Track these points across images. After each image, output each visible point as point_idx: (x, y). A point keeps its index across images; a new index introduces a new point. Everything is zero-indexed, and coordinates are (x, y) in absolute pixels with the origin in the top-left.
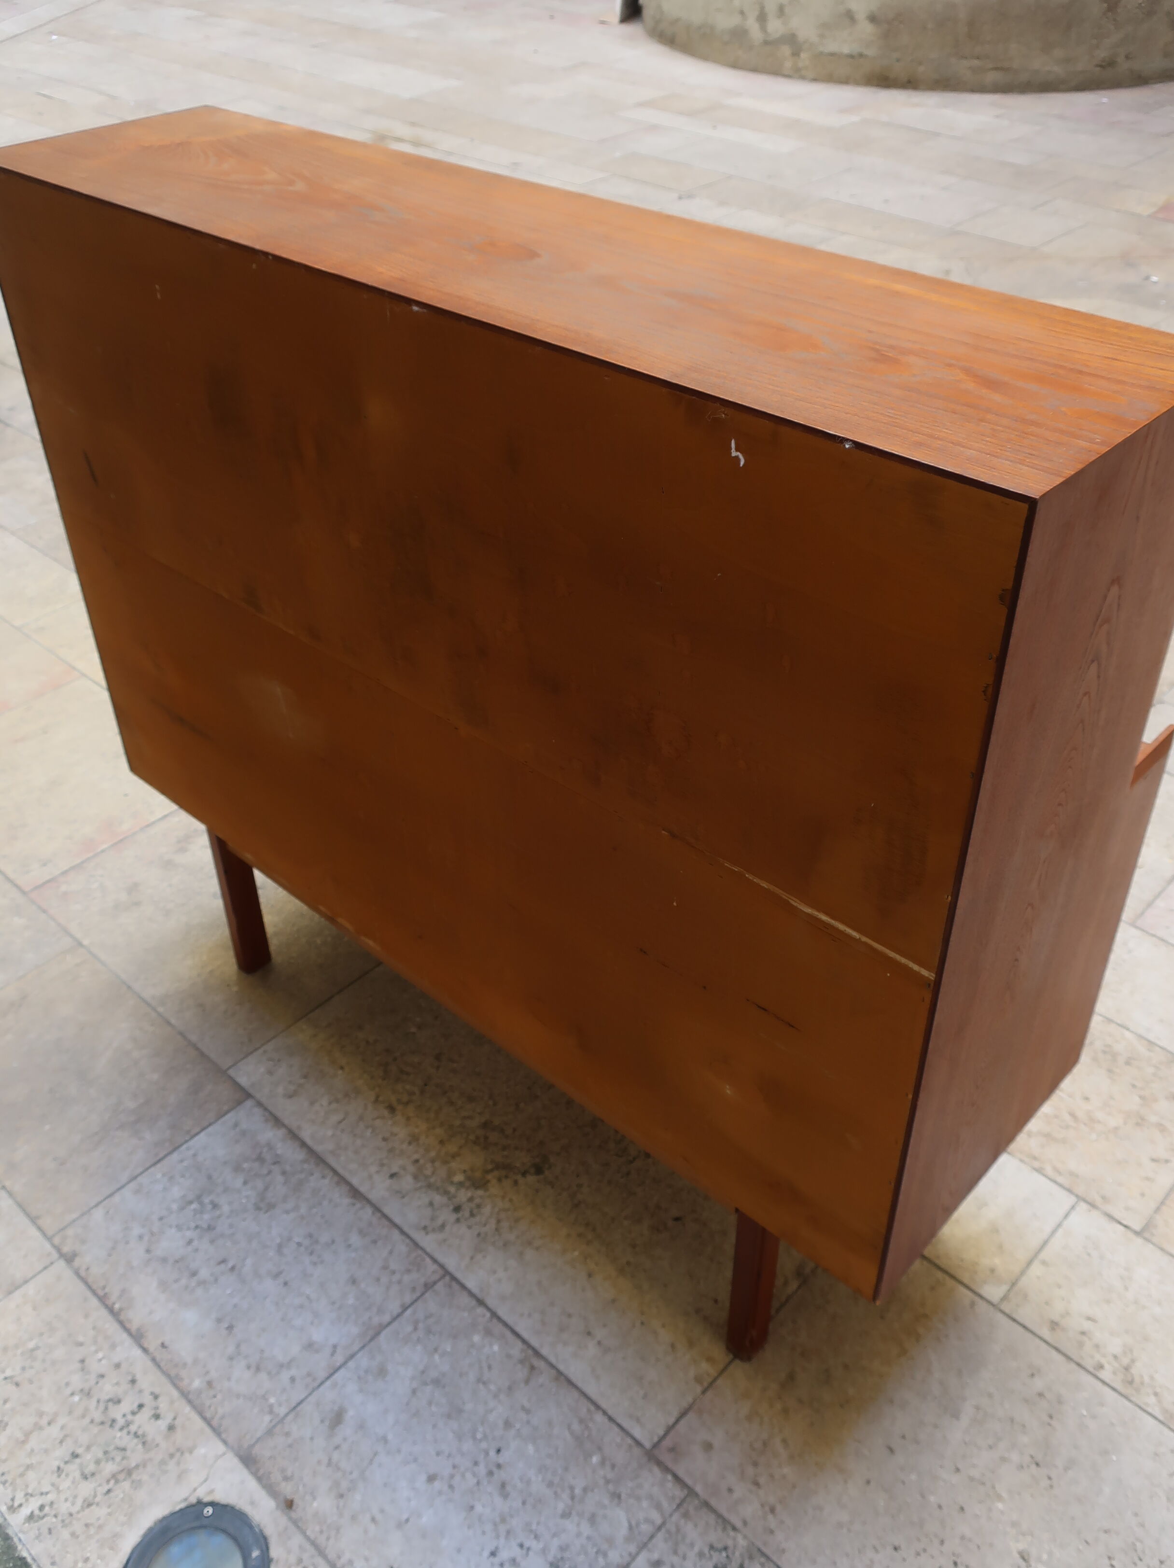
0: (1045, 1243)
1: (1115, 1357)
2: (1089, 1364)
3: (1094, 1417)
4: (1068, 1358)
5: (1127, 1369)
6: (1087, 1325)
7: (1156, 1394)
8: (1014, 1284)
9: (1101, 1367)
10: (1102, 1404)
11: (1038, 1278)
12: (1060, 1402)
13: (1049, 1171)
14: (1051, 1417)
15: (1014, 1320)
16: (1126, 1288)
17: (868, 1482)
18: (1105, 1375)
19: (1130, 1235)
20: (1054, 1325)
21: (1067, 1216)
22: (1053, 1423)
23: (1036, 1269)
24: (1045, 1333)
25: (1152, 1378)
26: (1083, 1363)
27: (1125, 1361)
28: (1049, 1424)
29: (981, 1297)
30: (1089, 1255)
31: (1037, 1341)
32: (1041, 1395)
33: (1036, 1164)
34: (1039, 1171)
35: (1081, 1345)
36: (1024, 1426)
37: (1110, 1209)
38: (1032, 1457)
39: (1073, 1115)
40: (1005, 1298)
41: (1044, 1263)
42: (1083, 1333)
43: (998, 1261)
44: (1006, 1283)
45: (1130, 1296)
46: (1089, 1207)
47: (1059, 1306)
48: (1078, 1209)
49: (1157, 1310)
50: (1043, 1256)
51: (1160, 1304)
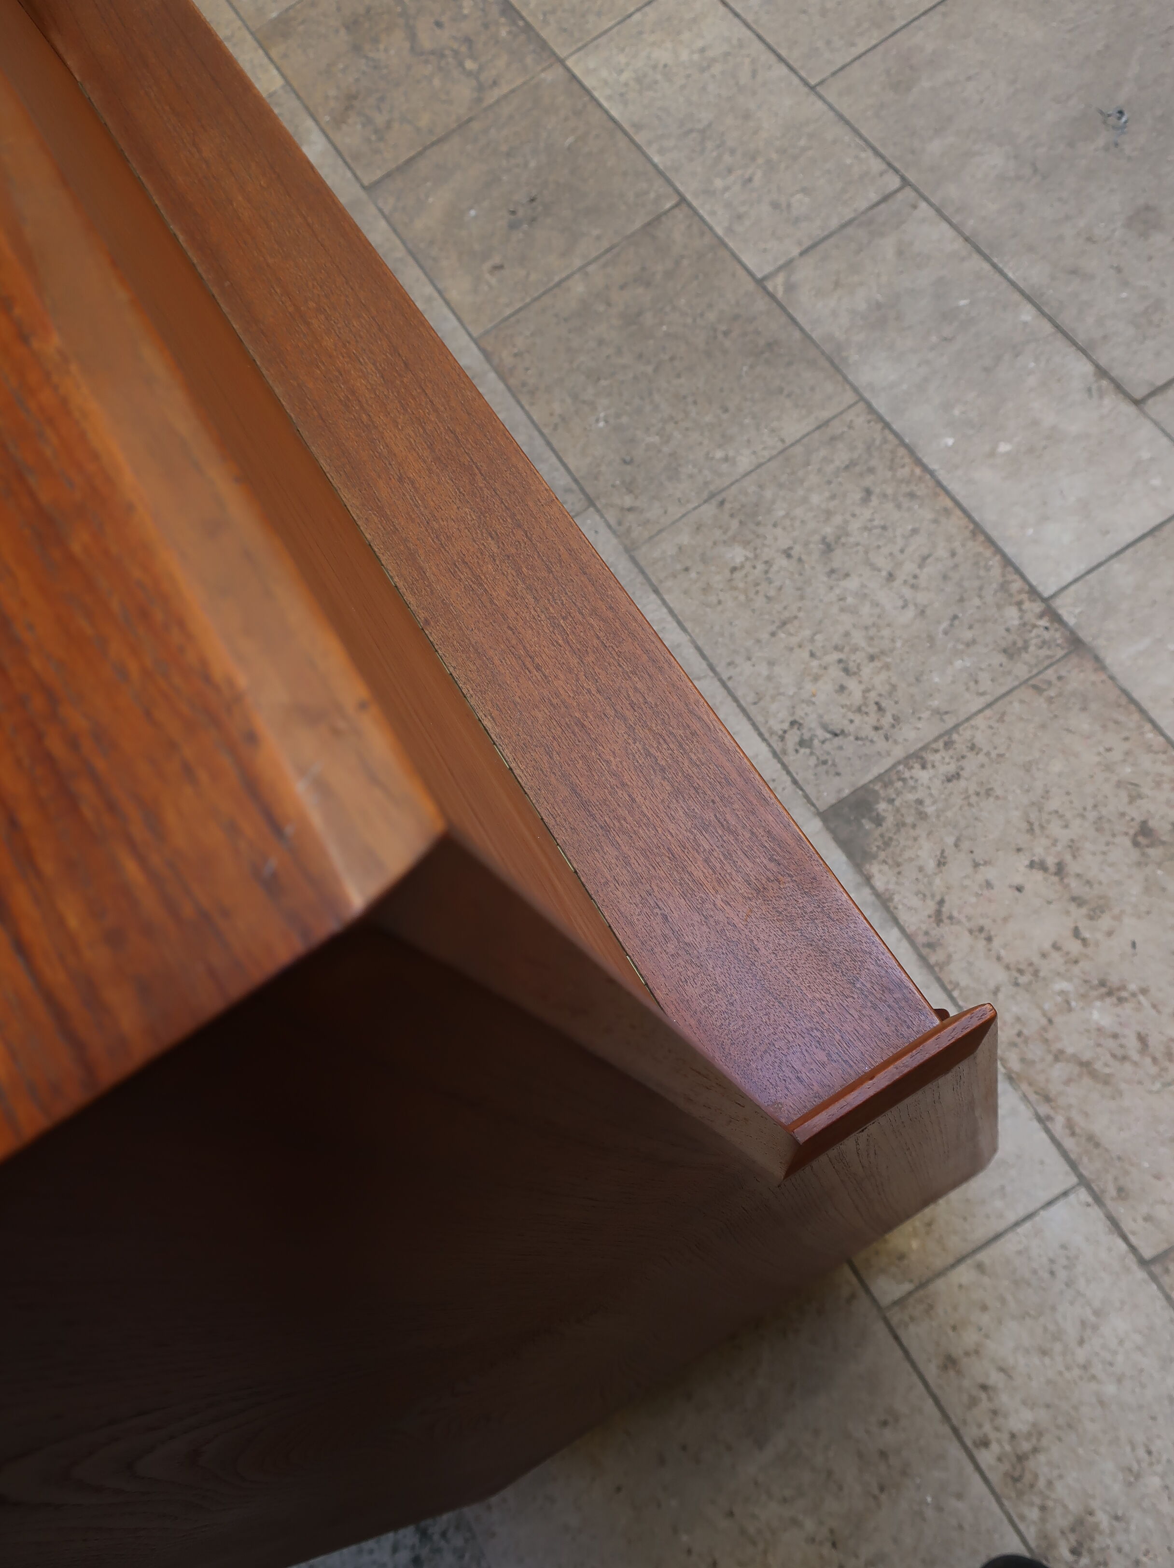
0: (997, 1237)
1: (1013, 1436)
2: (970, 1434)
3: (940, 1509)
4: (946, 1417)
5: (1021, 1458)
6: (995, 1378)
7: (1043, 1508)
8: (922, 1285)
9: (985, 1443)
10: (959, 1496)
11: (960, 1286)
12: (904, 1473)
13: (1058, 1126)
14: (882, 1489)
15: (896, 1338)
16: (1081, 1342)
17: (619, 1489)
18: (986, 1457)
19: (1131, 1261)
20: (950, 1363)
21: (1050, 1203)
22: (883, 1497)
23: (964, 1274)
24: (931, 1371)
25: (1050, 1483)
26: (963, 1431)
27: (1026, 1446)
28: (875, 1498)
29: (868, 1291)
30: (1052, 1273)
31: (915, 1378)
32: (883, 1454)
33: (1044, 1110)
34: (1042, 1120)
35: (973, 1402)
36: (841, 1488)
37: (1120, 1210)
38: (832, 1531)
39: (1142, 1039)
40: (900, 1302)
41: (980, 1266)
42: (984, 1387)
43: (915, 1244)
44: (911, 1281)
45: (1081, 1355)
46: (1090, 1200)
47: (970, 1338)
48: (1072, 1197)
49: (1110, 1389)
50: (982, 1256)
51: (1119, 1380)
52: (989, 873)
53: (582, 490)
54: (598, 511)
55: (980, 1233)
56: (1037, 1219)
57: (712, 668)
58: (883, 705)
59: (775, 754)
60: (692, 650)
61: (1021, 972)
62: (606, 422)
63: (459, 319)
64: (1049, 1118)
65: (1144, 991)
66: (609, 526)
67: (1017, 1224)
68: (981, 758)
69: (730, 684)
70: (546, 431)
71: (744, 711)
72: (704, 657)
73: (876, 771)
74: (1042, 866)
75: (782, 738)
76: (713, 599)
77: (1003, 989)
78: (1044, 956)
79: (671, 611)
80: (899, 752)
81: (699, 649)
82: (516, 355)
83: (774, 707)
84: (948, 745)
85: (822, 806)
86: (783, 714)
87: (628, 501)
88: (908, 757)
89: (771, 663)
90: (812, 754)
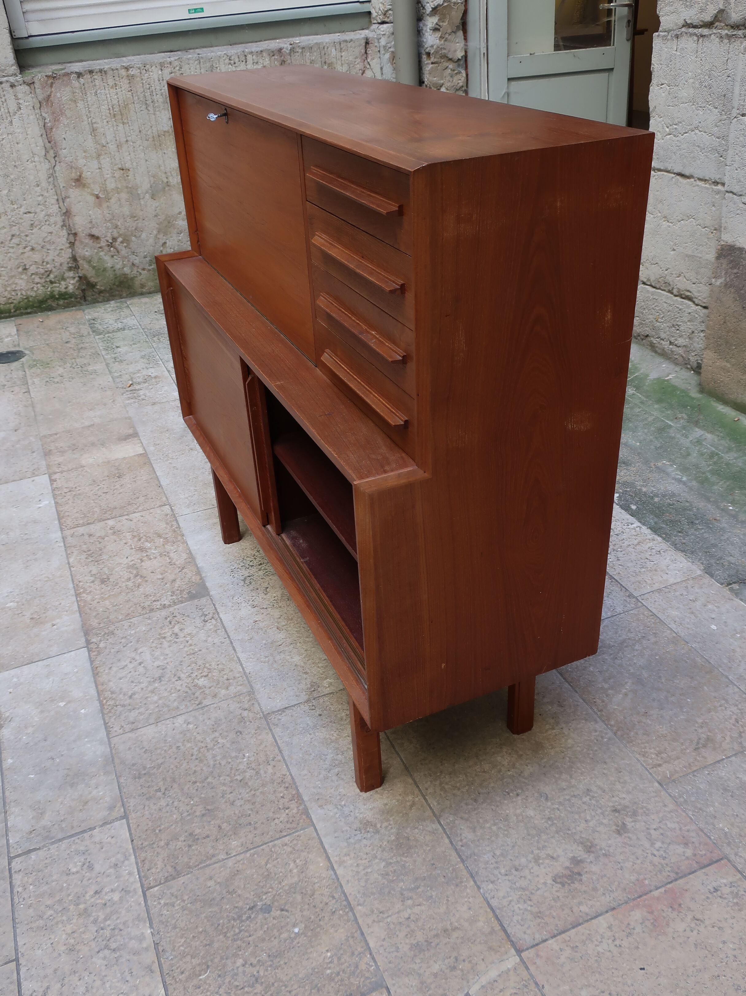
16: (194, 494)
52: (160, 577)
53: (268, 724)
54: (263, 712)
57: (231, 643)
59: (218, 614)
60: (237, 650)
61: (165, 555)
62: (244, 755)
63: (321, 843)
64: (177, 528)
65: (132, 549)
66: (259, 704)
68: (142, 605)
69: (226, 636)
70: (279, 758)
71: (224, 627)
72: (233, 647)
73: (183, 605)
74: (141, 576)
75: (213, 618)
76: (220, 666)
79: (241, 665)
80: (171, 609)
81: (235, 650)
82: (288, 808)
83: (212, 627)
84: (153, 609)
85: (207, 597)
86: (208, 624)
87: (245, 714)
88: (168, 607)
89: (206, 641)
90: (204, 612)
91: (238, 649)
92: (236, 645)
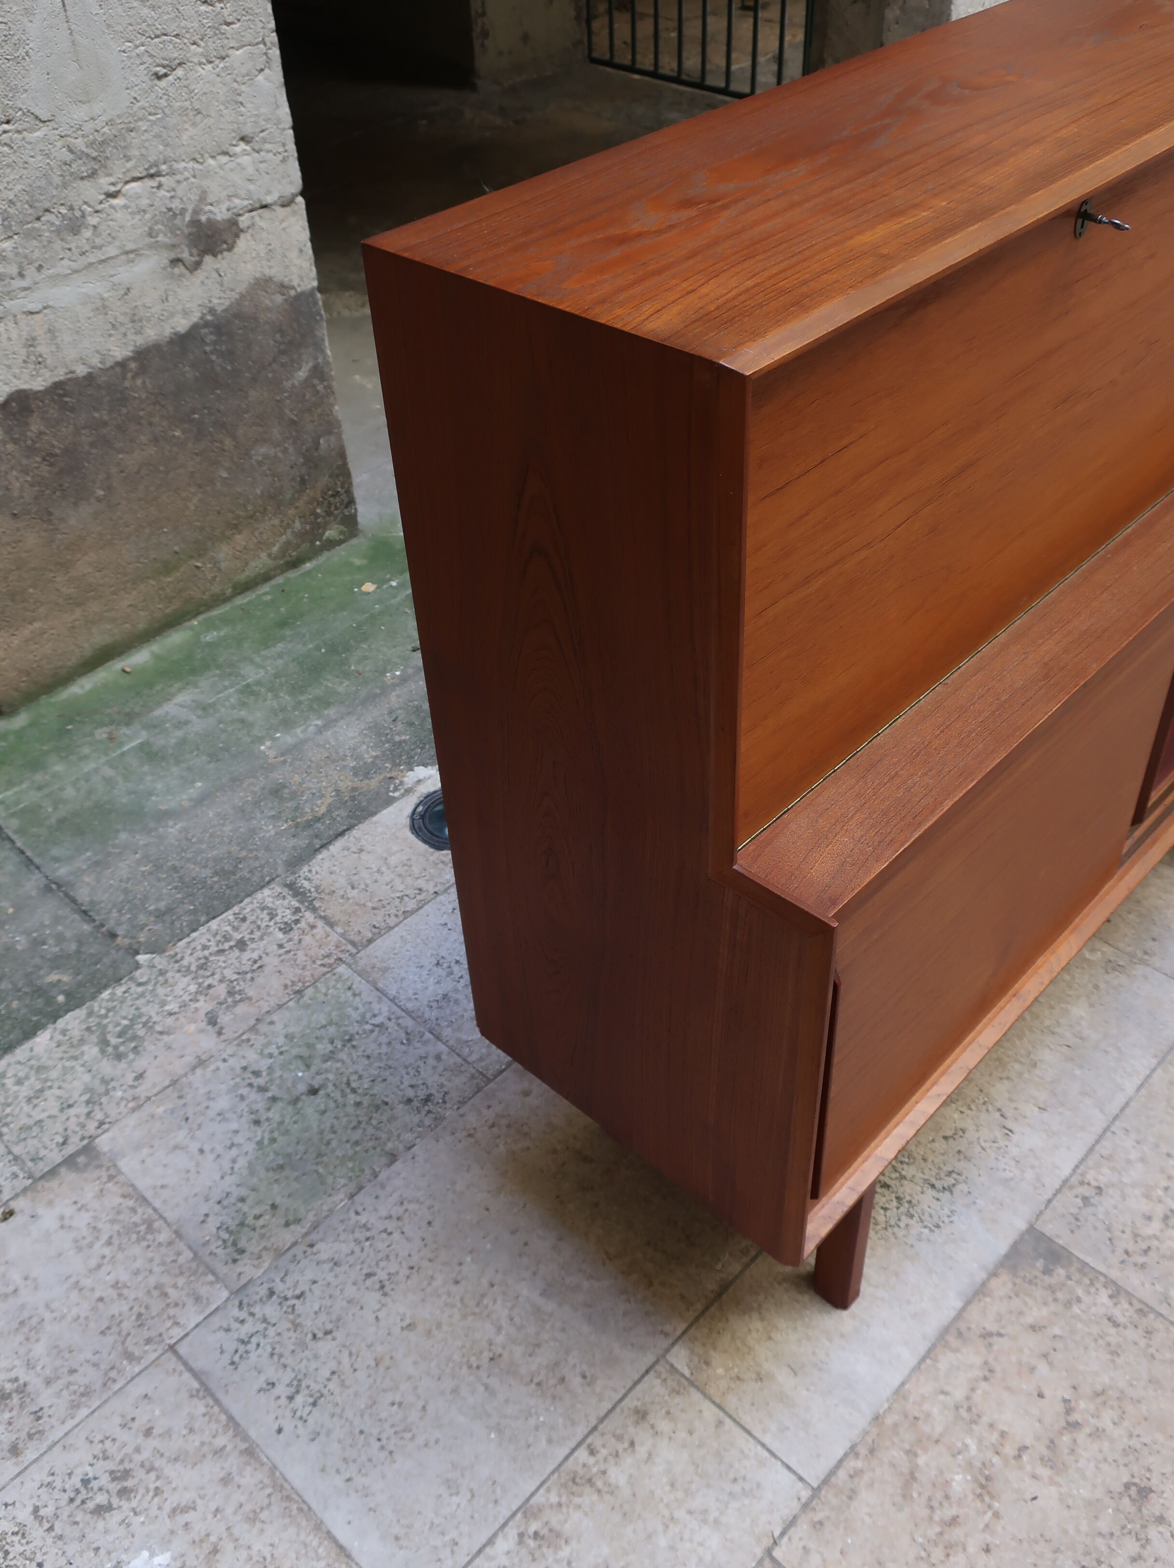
0: (747, 1431)
1: (604, 1472)
2: (596, 1440)
3: (537, 1428)
4: (602, 1420)
5: (590, 1481)
6: (642, 1451)
7: (560, 1505)
8: (692, 1383)
9: (592, 1452)
10: (550, 1441)
11: (701, 1411)
12: (554, 1398)
13: (854, 1464)
14: (539, 1384)
15: (647, 1372)
16: (690, 1512)
17: (487, 1209)
18: (582, 1454)
19: (767, 1542)
20: (641, 1415)
21: (788, 1468)
22: (533, 1386)
23: (710, 1412)
24: (630, 1403)
25: (579, 1507)
26: (596, 1434)
27: (599, 1484)
28: (532, 1381)
29: (673, 1344)
30: (735, 1480)
31: (623, 1391)
32: (562, 1380)
33: (863, 1451)
34: (853, 1451)
35: (619, 1438)
36: (530, 1355)
37: (802, 1529)
38: (500, 1355)
39: (954, 1521)
40: (673, 1369)
41: (720, 1423)
42: (632, 1444)
43: (720, 1371)
44: (692, 1374)
45: (681, 1514)
46: (803, 1500)
47: (664, 1426)
48: (800, 1485)
49: (662, 1542)
50: (728, 1421)
51: (672, 1548)
52: (1043, 1368)
55: (747, 1420)
56: (773, 1460)
57: (1116, 1118)
58: (1151, 1253)
59: (1065, 1182)
60: (1124, 1100)
61: (969, 1409)
64: (857, 1455)
65: (997, 1515)
67: (763, 1445)
68: (1143, 1343)
69: (1108, 1134)
71: (1091, 1150)
72: (1122, 1110)
73: (1089, 1260)
74: (1069, 1411)
75: (1082, 1183)
77: (948, 1398)
78: (991, 1426)
79: (1149, 1077)
80: (1114, 1274)
81: (1127, 1104)
83: (1105, 1170)
84: (1140, 1311)
85: (1038, 1226)
86: (1103, 1180)
88: (1114, 1282)
89: (1143, 1160)
90: (1080, 1208)
91: (1121, 1100)
92: (1113, 1108)
